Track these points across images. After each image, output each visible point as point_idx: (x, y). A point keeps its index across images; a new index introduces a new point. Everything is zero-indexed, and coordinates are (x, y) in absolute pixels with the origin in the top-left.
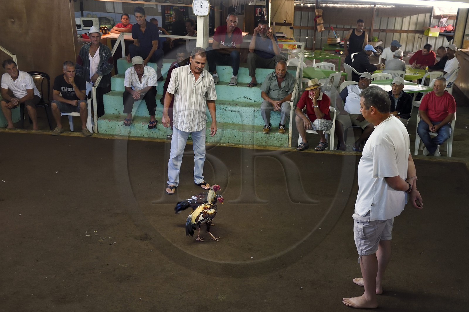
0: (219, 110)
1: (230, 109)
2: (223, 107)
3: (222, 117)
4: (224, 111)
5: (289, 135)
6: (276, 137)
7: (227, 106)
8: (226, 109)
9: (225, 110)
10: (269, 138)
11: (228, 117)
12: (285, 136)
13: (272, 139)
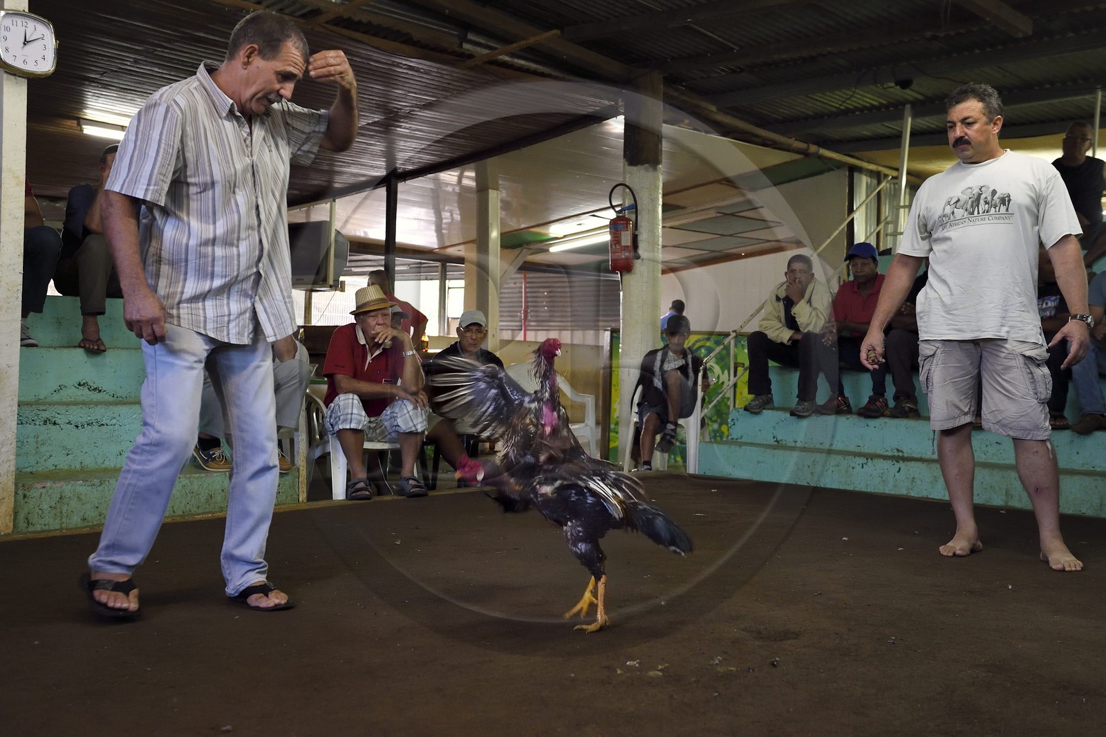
0: (32, 426)
1: (71, 418)
2: (45, 415)
3: (42, 449)
4: (51, 426)
7: (62, 409)
8: (58, 421)
9: (55, 424)
11: (65, 448)
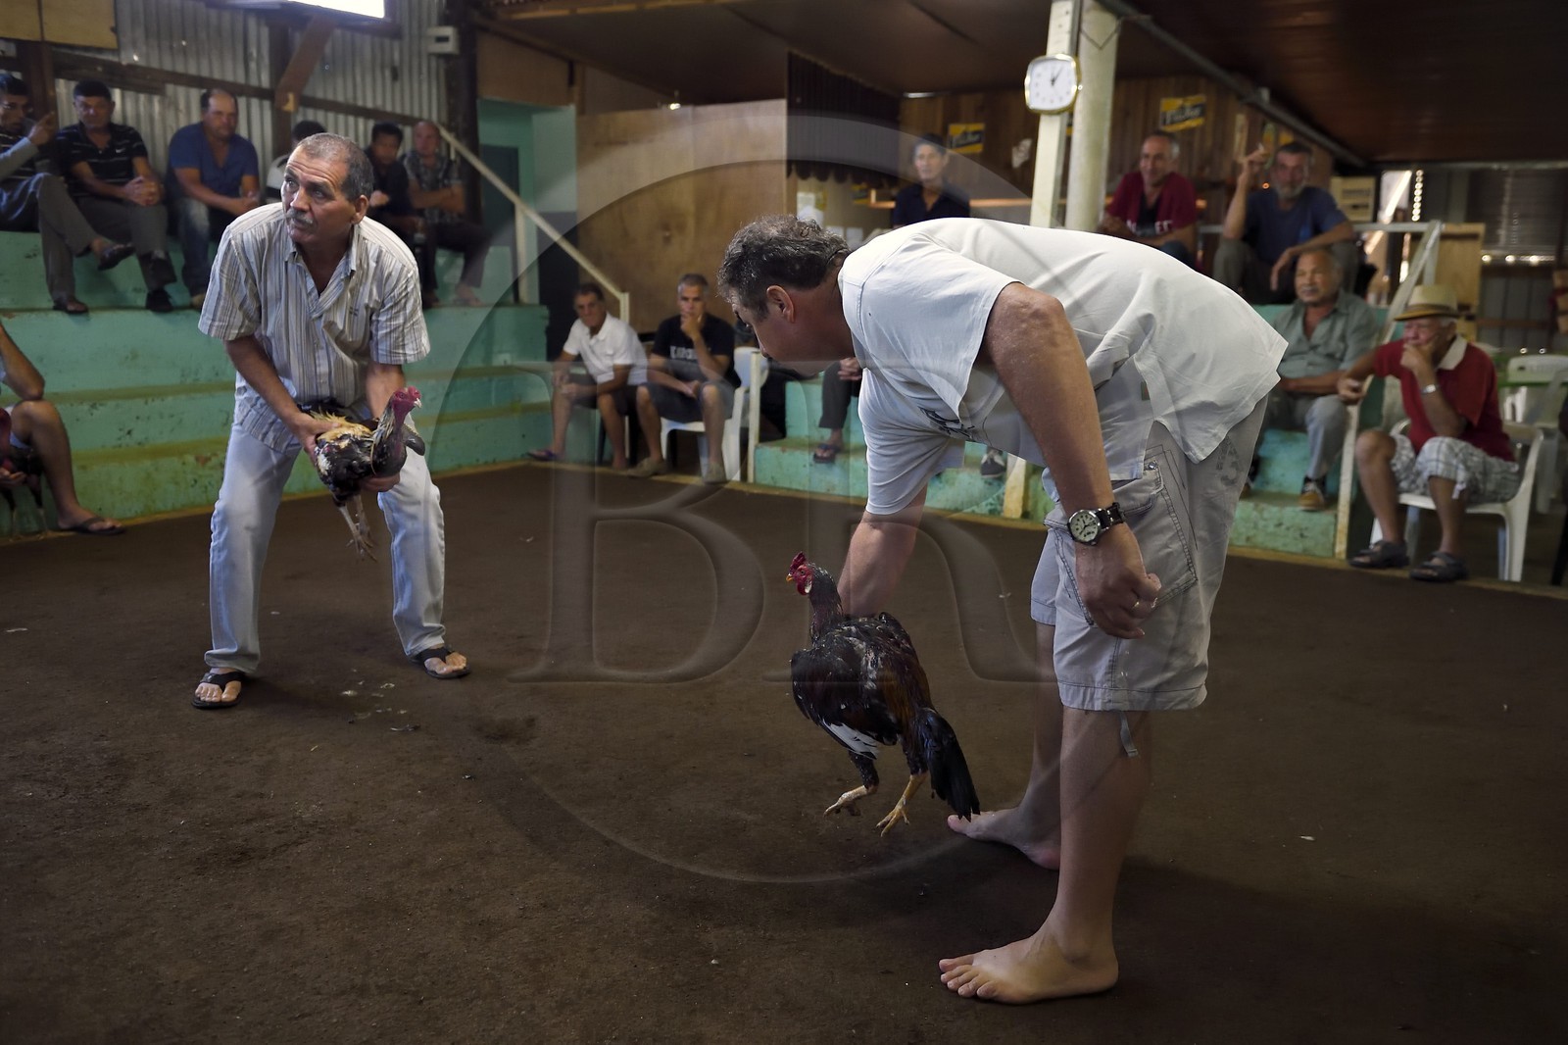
5: (1336, 516)
6: (1287, 523)
10: (1261, 523)
12: (1323, 518)
13: (1271, 529)
